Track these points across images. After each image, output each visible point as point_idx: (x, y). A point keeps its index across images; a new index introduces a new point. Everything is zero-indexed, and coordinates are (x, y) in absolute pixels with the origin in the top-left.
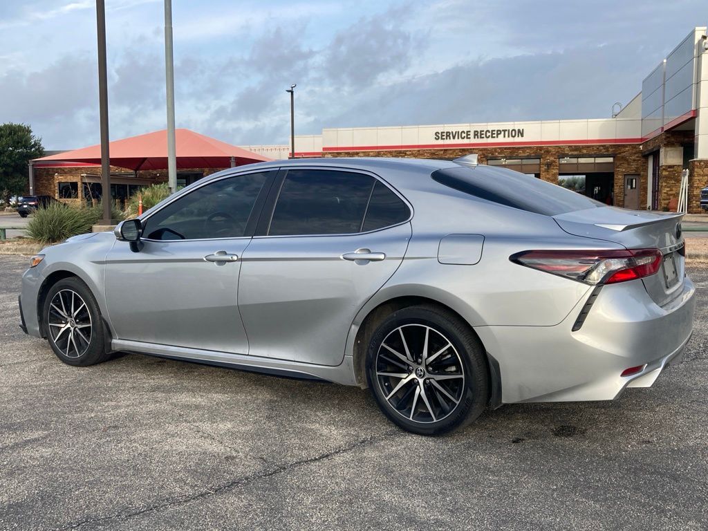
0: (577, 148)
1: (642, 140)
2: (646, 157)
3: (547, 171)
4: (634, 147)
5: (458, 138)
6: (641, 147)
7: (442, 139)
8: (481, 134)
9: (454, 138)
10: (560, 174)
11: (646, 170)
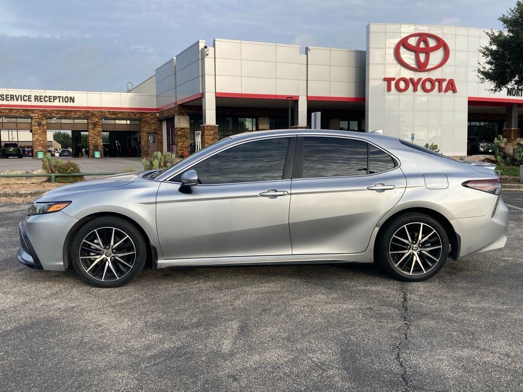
0: (114, 113)
1: (157, 109)
2: (161, 121)
3: (93, 129)
4: (153, 114)
5: (21, 100)
6: (158, 114)
7: (6, 100)
8: (40, 99)
9: (17, 100)
10: (103, 131)
11: (161, 130)
